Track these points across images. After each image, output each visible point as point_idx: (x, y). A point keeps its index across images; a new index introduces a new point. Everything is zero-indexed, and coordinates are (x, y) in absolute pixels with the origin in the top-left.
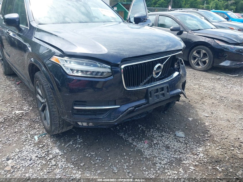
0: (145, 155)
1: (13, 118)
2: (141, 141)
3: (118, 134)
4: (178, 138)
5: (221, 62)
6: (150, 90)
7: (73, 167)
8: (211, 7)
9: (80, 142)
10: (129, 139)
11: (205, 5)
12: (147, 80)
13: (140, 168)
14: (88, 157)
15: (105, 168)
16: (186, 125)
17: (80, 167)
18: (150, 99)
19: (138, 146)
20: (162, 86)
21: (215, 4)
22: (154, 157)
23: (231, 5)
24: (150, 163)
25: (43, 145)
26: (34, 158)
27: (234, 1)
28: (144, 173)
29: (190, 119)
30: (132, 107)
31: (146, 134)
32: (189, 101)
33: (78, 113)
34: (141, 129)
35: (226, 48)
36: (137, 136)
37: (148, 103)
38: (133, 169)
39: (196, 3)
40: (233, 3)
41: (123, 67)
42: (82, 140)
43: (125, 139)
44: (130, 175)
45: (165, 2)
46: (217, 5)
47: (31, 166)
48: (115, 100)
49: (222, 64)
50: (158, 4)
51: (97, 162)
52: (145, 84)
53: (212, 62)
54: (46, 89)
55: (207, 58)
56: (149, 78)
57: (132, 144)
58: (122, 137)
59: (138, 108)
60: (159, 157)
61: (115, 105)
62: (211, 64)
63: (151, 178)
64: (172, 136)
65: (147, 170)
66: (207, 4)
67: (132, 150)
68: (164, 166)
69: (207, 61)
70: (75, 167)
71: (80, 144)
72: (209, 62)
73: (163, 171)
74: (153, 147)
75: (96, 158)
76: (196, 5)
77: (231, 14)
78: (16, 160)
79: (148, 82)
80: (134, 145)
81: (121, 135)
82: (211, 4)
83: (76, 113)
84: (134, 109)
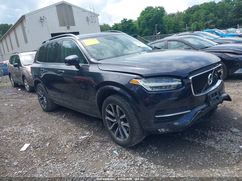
0: (217, 149)
1: (83, 142)
2: (206, 140)
3: (183, 139)
4: (235, 133)
5: (235, 71)
6: (209, 95)
7: (164, 167)
8: (192, 29)
9: (155, 149)
10: (195, 140)
11: (187, 27)
12: (205, 87)
13: (219, 159)
14: (170, 158)
15: (191, 163)
16: (234, 123)
17: (169, 166)
18: (211, 102)
19: (206, 144)
20: (215, 91)
21: (195, 25)
22: (225, 150)
23: (211, 24)
24: (225, 154)
25: (125, 157)
26: (126, 166)
27: (212, 21)
28: (225, 161)
29: (236, 118)
30: (200, 110)
31: (206, 135)
32: (225, 106)
33: (159, 121)
34: (199, 132)
35: (237, 59)
36: (200, 137)
37: (209, 105)
38: (213, 160)
39: (178, 27)
40: (212, 22)
41: (191, 78)
42: (156, 148)
43: (192, 141)
44: (215, 164)
45: (150, 30)
46: (197, 26)
47: (128, 172)
48: (186, 106)
49: (237, 72)
50: (144, 33)
51: (181, 160)
52: (204, 91)
53: (226, 73)
54: (125, 107)
55: (222, 70)
56: (206, 85)
57: (200, 143)
58: (188, 140)
59: (204, 111)
60: (230, 149)
61: (187, 110)
62: (226, 74)
63: (233, 164)
64: (229, 132)
65: (226, 159)
66: (188, 26)
67: (203, 148)
68: (238, 154)
69: (222, 72)
70: (165, 167)
71: (156, 150)
72: (224, 72)
73: (240, 157)
74: (219, 142)
75: (178, 158)
76: (179, 28)
77: (218, 31)
78: (112, 170)
79: (206, 89)
80: (202, 144)
81: (187, 139)
82: (192, 26)
83: (157, 121)
84: (201, 112)
